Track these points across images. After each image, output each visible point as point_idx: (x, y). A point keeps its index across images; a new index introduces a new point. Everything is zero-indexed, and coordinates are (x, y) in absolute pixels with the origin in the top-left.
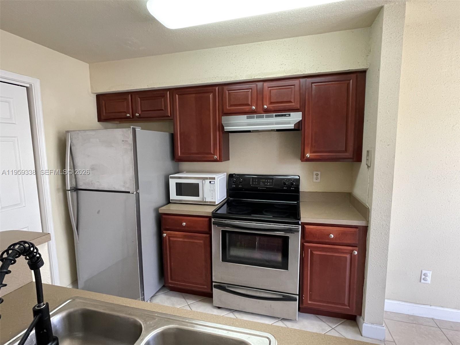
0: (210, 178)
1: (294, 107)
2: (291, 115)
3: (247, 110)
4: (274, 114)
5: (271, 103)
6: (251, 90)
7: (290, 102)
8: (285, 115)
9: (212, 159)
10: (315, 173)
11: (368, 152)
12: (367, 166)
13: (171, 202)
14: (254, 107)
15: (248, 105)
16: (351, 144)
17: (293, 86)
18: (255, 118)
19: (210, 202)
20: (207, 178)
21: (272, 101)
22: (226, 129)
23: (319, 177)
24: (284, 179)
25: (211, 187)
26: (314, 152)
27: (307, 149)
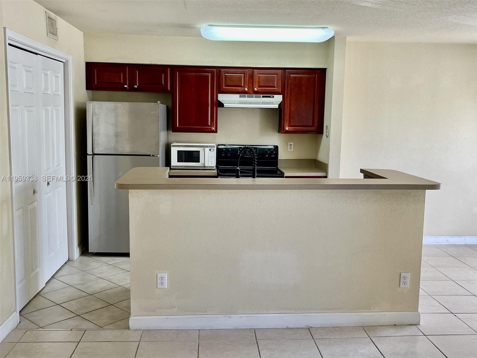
0: (210, 146)
1: (277, 91)
2: (274, 97)
3: (241, 90)
4: (262, 95)
5: (260, 87)
6: (243, 75)
7: (274, 87)
8: (270, 97)
9: (210, 130)
10: (289, 143)
11: (327, 126)
12: (326, 136)
13: (172, 168)
14: (246, 89)
15: (241, 86)
16: (316, 120)
17: (276, 75)
18: (247, 97)
19: (210, 167)
20: (207, 147)
21: (261, 85)
22: (225, 105)
23: (292, 147)
24: (266, 149)
25: (211, 154)
26: (291, 126)
27: (286, 124)
